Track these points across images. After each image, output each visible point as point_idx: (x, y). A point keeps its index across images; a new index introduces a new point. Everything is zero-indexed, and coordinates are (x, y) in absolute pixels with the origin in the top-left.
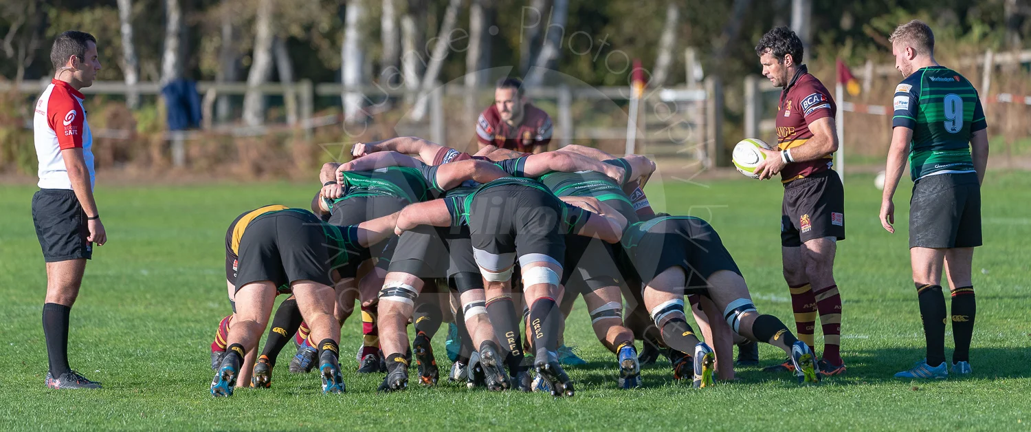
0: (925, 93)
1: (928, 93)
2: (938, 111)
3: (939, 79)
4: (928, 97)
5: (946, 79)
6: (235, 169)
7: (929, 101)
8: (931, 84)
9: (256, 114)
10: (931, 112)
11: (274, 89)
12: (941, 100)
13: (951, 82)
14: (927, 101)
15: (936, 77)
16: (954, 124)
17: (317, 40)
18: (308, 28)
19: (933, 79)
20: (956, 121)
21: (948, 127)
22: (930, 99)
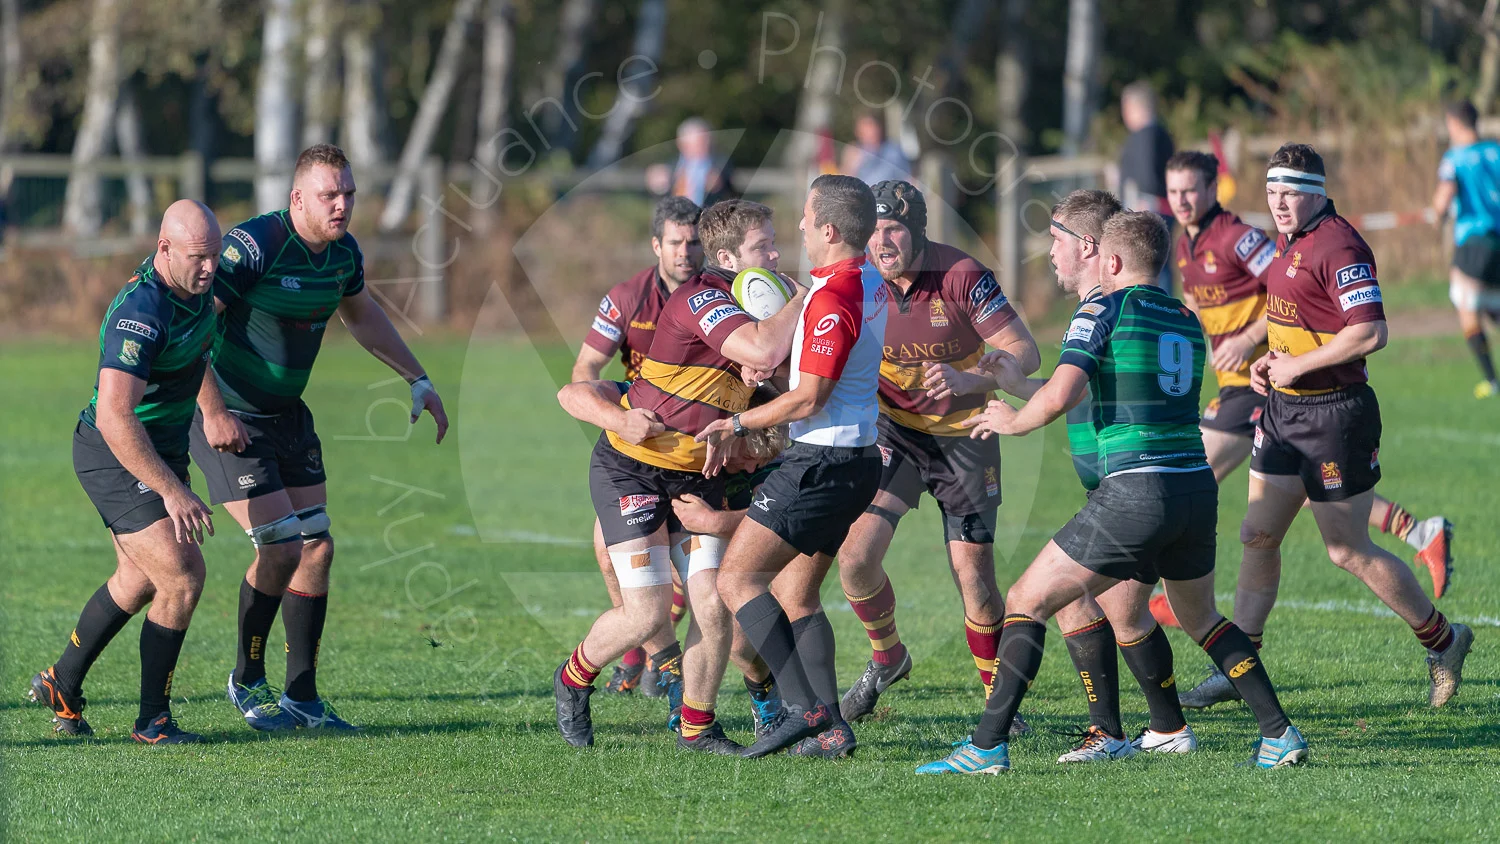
0: (1124, 323)
1: (1132, 323)
2: (1147, 356)
3: (1153, 306)
4: (1130, 329)
5: (1166, 309)
6: (61, 313)
7: (1132, 335)
8: (1137, 308)
9: (87, 213)
10: (1133, 355)
11: (113, 168)
12: (1155, 339)
13: (1175, 315)
14: (1128, 336)
15: (1149, 301)
16: (1177, 381)
17: (215, 80)
18: (201, 58)
19: (1143, 303)
20: (1181, 378)
21: (1166, 384)
22: (1133, 333)
